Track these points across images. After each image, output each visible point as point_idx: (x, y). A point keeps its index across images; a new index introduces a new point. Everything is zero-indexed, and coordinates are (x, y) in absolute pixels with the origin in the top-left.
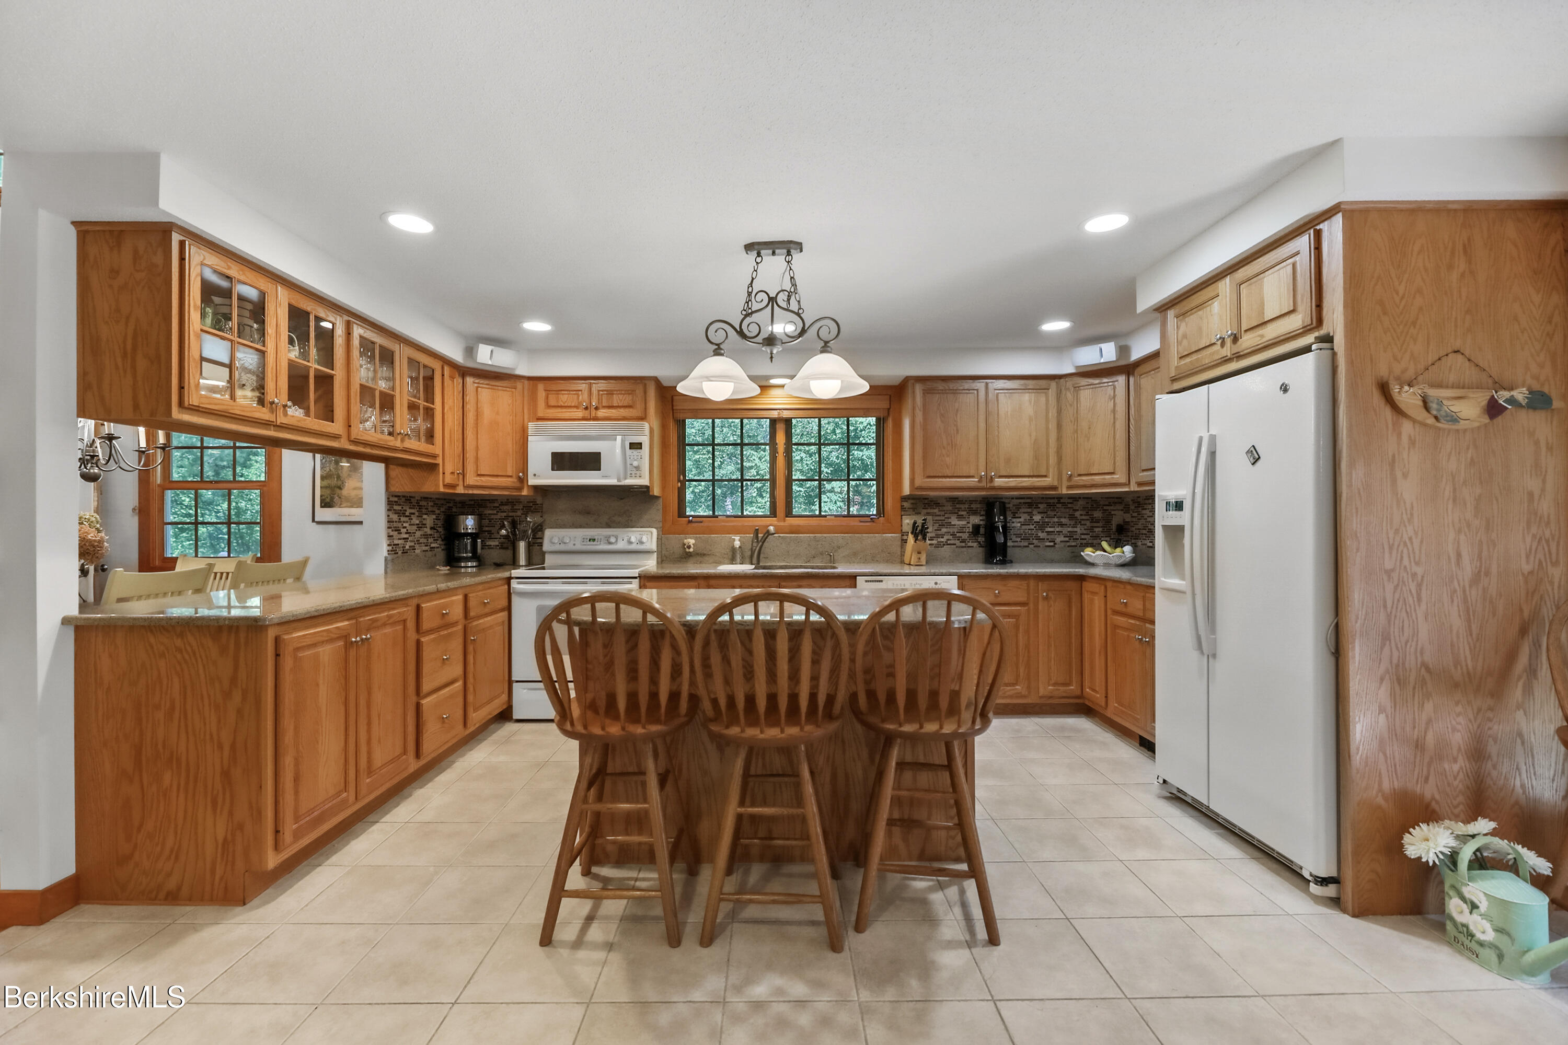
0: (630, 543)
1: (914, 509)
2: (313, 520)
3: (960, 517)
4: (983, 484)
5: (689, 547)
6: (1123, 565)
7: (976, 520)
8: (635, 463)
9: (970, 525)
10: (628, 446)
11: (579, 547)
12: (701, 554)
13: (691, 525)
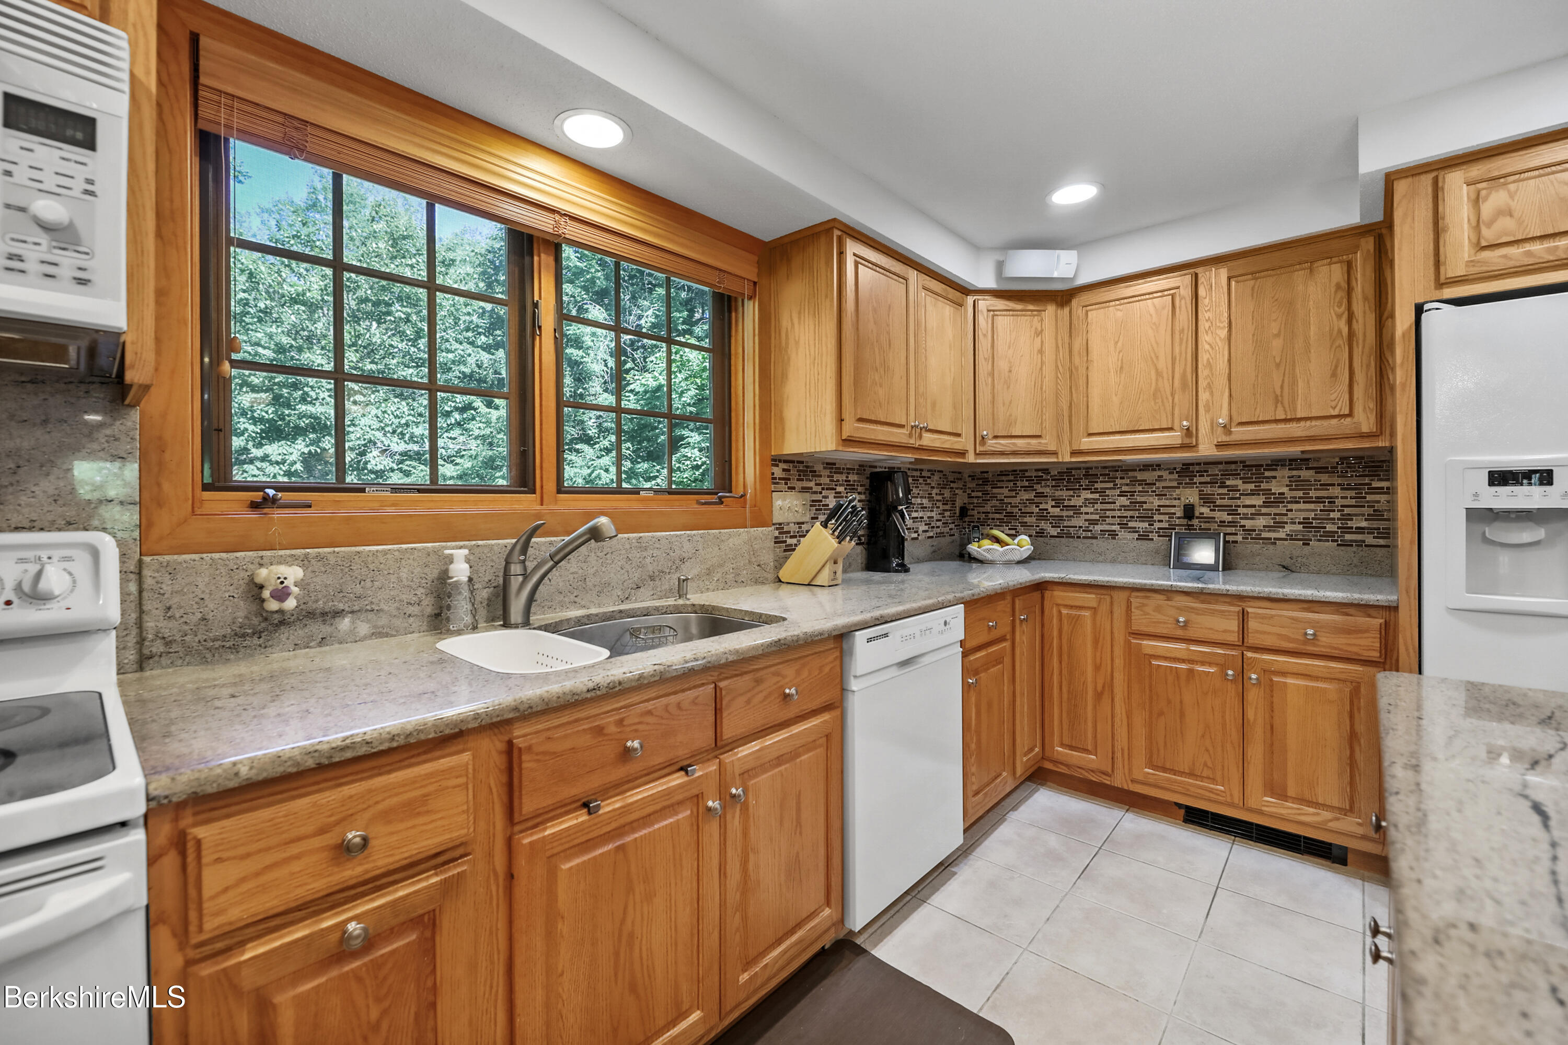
1: (786, 480)
4: (913, 441)
5: (281, 594)
12: (324, 614)
13: (277, 514)
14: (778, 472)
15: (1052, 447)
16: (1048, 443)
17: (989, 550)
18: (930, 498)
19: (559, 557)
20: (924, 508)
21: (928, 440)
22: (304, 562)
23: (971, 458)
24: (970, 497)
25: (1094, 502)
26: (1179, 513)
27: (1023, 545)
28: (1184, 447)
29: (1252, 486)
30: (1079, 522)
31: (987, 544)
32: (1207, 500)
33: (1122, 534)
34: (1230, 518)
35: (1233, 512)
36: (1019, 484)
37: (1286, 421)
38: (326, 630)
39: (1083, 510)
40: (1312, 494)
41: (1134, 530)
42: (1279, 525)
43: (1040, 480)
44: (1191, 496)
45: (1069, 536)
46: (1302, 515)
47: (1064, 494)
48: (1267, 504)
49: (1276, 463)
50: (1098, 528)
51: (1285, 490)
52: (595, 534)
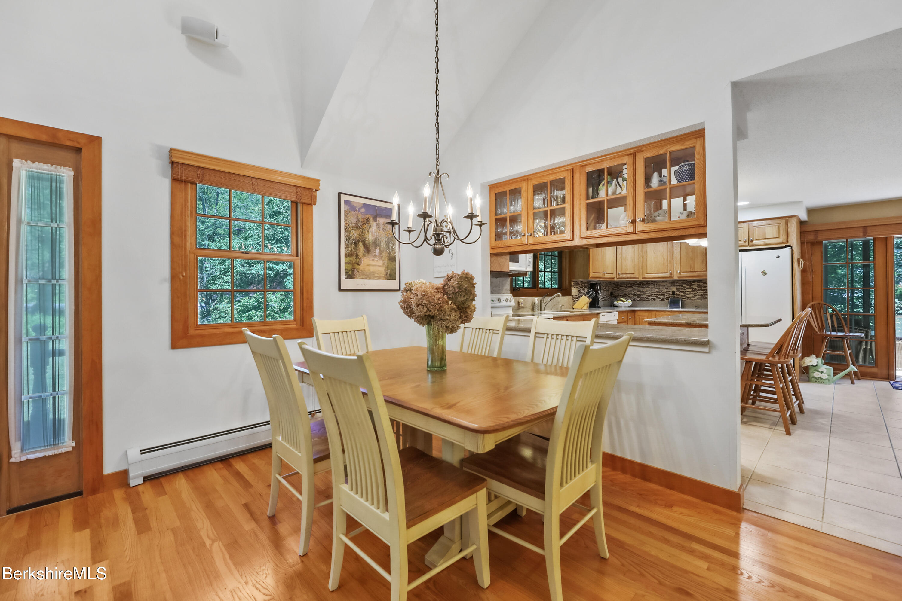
0: (506, 301)
2: (340, 289)
5: (521, 304)
12: (523, 307)
14: (572, 284)
15: (637, 277)
16: (636, 275)
17: (620, 303)
21: (607, 276)
22: (522, 299)
23: (616, 280)
24: (613, 289)
25: (649, 291)
26: (671, 294)
27: (629, 302)
28: (670, 277)
29: (689, 287)
30: (645, 296)
31: (619, 302)
32: (678, 290)
33: (657, 299)
34: (684, 295)
35: (684, 293)
36: (628, 286)
37: (693, 272)
39: (646, 293)
40: (703, 288)
41: (660, 298)
42: (695, 296)
43: (634, 285)
44: (674, 289)
45: (642, 300)
46: (700, 294)
47: (641, 288)
48: (692, 291)
49: (694, 281)
50: (650, 298)
51: (696, 288)
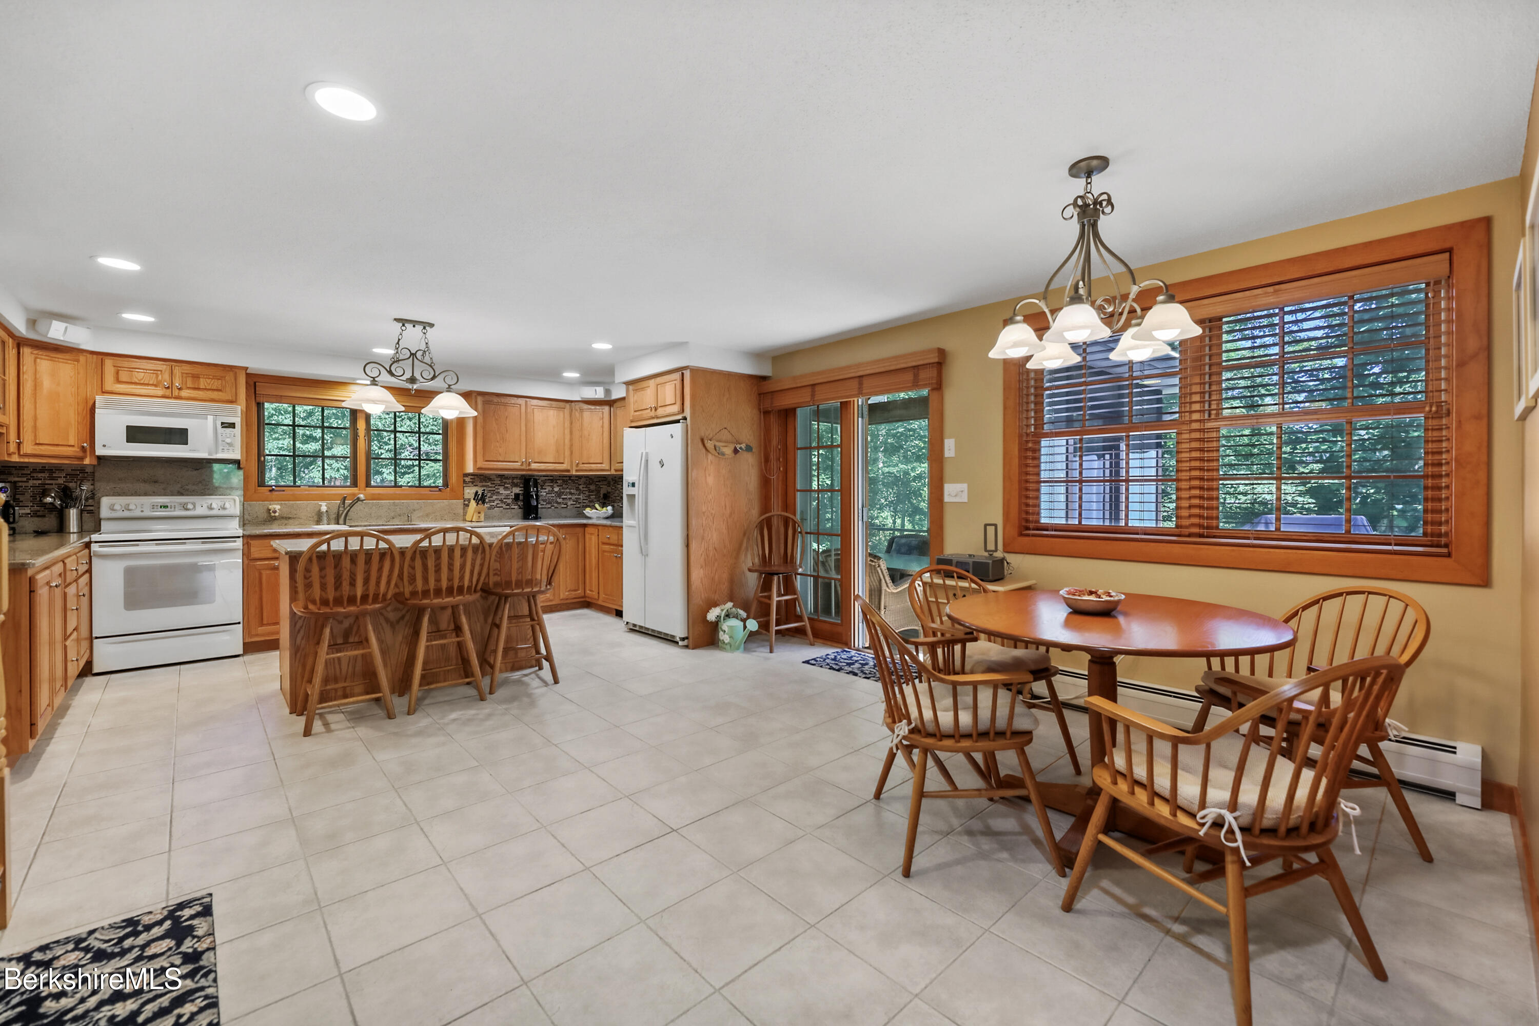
0: (210, 508)
1: (472, 483)
3: (506, 489)
4: (524, 467)
5: (275, 512)
6: (607, 518)
7: (517, 490)
8: (228, 440)
9: (513, 494)
10: (219, 425)
11: (148, 513)
12: (286, 518)
13: (274, 493)
14: (467, 479)
16: (605, 466)
18: (578, 489)
19: (351, 505)
20: (571, 494)
21: (534, 466)
22: (281, 505)
38: (286, 522)
52: (358, 499)
